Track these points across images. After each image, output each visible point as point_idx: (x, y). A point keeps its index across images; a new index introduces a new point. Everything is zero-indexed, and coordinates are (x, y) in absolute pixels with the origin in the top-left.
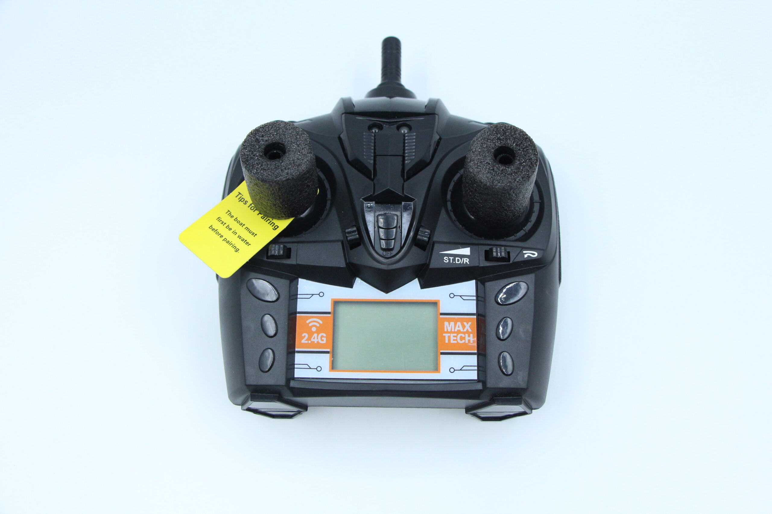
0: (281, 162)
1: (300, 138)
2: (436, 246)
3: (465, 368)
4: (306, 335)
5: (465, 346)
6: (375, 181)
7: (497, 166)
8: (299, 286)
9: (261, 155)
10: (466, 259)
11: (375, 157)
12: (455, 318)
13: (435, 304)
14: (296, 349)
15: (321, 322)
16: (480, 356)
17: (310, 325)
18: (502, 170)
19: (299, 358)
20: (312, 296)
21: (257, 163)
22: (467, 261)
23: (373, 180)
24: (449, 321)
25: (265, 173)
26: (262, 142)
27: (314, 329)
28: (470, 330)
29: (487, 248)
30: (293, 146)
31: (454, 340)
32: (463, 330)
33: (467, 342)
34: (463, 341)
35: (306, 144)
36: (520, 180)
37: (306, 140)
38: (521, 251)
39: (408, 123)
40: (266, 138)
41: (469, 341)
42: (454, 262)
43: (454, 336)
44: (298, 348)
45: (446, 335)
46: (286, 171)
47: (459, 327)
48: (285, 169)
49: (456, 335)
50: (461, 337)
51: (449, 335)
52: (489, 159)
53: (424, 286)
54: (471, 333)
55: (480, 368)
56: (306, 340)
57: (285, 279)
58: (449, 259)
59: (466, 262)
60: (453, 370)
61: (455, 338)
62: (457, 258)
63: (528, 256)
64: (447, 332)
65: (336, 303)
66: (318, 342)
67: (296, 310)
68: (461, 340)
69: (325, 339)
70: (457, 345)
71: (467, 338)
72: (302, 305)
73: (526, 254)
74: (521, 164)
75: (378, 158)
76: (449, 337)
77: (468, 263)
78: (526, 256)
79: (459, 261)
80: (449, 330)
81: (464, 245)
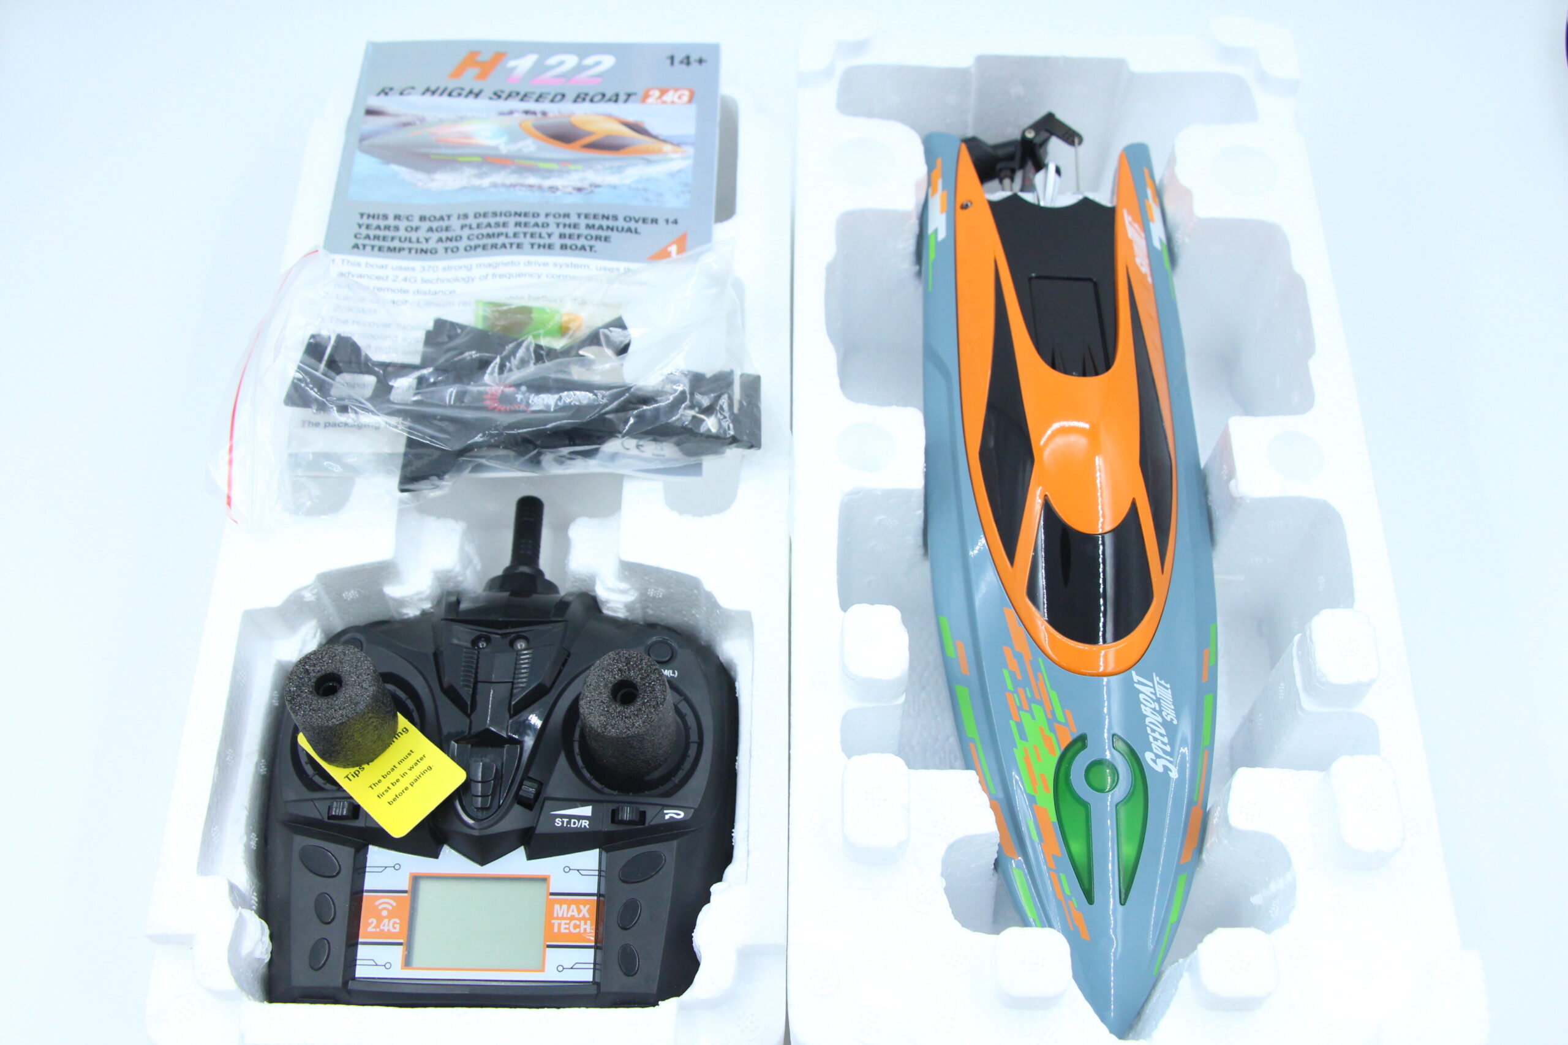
0: (335, 699)
1: (361, 666)
2: (548, 803)
3: (577, 966)
4: (374, 921)
5: (579, 936)
6: (473, 717)
7: (613, 706)
8: (369, 856)
9: (310, 691)
10: (586, 821)
11: (476, 683)
12: (567, 899)
13: (544, 879)
14: (360, 940)
15: (394, 904)
16: (598, 951)
17: (380, 907)
18: (619, 712)
19: (362, 952)
20: (384, 870)
21: (305, 702)
22: (587, 825)
23: (469, 716)
24: (561, 903)
25: (314, 715)
26: (312, 674)
27: (385, 913)
28: (587, 916)
29: (615, 806)
30: (352, 677)
31: (565, 929)
32: (579, 915)
33: (582, 931)
34: (577, 930)
35: (368, 675)
36: (639, 725)
37: (368, 668)
38: (662, 810)
39: (524, 634)
40: (319, 668)
41: (585, 929)
42: (569, 826)
43: (566, 924)
44: (363, 938)
45: (556, 922)
46: (341, 712)
47: (573, 911)
48: (340, 709)
49: (568, 921)
50: (575, 924)
51: (559, 921)
52: (605, 696)
53: (531, 856)
54: (588, 919)
55: (597, 967)
56: (374, 928)
57: (349, 846)
58: (563, 822)
59: (585, 826)
60: (561, 968)
61: (567, 926)
62: (573, 821)
63: (671, 817)
64: (558, 918)
65: (416, 879)
66: (389, 930)
67: (363, 887)
68: (575, 929)
69: (398, 926)
70: (570, 936)
71: (583, 926)
72: (371, 881)
73: (667, 814)
74: (644, 703)
75: (480, 685)
76: (560, 924)
77: (588, 827)
78: (667, 817)
79: (575, 824)
80: (560, 916)
81: (584, 802)
